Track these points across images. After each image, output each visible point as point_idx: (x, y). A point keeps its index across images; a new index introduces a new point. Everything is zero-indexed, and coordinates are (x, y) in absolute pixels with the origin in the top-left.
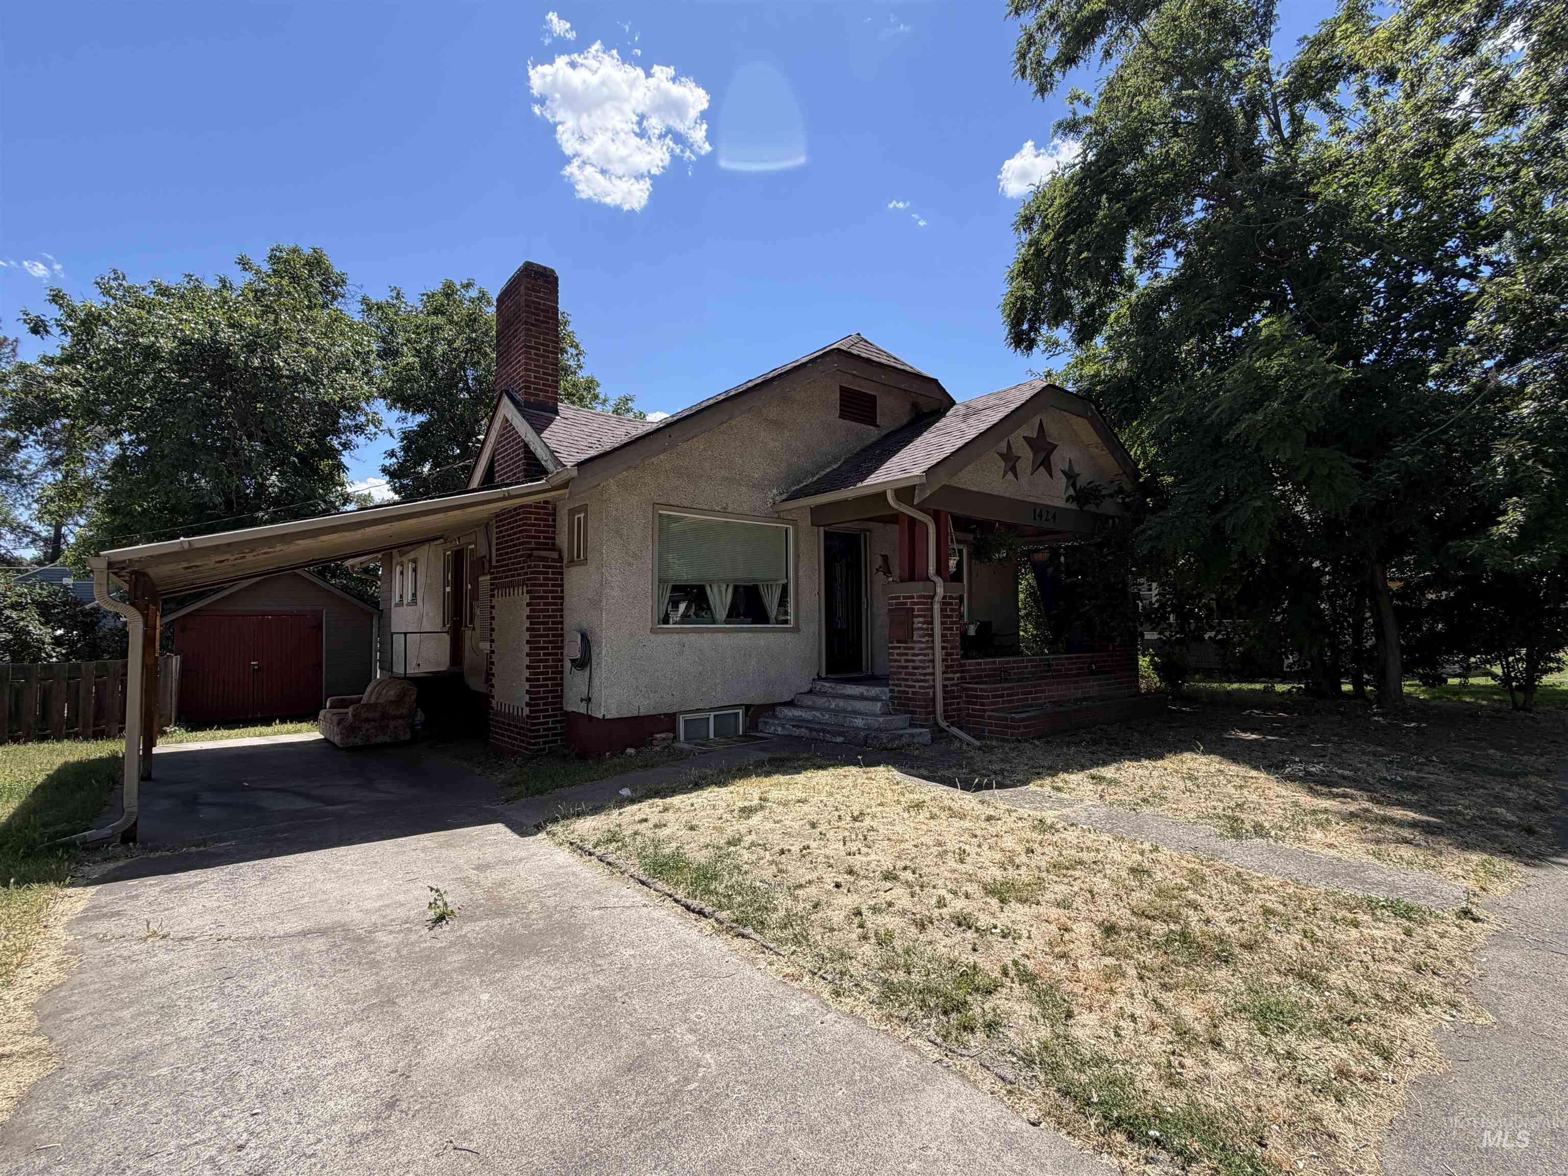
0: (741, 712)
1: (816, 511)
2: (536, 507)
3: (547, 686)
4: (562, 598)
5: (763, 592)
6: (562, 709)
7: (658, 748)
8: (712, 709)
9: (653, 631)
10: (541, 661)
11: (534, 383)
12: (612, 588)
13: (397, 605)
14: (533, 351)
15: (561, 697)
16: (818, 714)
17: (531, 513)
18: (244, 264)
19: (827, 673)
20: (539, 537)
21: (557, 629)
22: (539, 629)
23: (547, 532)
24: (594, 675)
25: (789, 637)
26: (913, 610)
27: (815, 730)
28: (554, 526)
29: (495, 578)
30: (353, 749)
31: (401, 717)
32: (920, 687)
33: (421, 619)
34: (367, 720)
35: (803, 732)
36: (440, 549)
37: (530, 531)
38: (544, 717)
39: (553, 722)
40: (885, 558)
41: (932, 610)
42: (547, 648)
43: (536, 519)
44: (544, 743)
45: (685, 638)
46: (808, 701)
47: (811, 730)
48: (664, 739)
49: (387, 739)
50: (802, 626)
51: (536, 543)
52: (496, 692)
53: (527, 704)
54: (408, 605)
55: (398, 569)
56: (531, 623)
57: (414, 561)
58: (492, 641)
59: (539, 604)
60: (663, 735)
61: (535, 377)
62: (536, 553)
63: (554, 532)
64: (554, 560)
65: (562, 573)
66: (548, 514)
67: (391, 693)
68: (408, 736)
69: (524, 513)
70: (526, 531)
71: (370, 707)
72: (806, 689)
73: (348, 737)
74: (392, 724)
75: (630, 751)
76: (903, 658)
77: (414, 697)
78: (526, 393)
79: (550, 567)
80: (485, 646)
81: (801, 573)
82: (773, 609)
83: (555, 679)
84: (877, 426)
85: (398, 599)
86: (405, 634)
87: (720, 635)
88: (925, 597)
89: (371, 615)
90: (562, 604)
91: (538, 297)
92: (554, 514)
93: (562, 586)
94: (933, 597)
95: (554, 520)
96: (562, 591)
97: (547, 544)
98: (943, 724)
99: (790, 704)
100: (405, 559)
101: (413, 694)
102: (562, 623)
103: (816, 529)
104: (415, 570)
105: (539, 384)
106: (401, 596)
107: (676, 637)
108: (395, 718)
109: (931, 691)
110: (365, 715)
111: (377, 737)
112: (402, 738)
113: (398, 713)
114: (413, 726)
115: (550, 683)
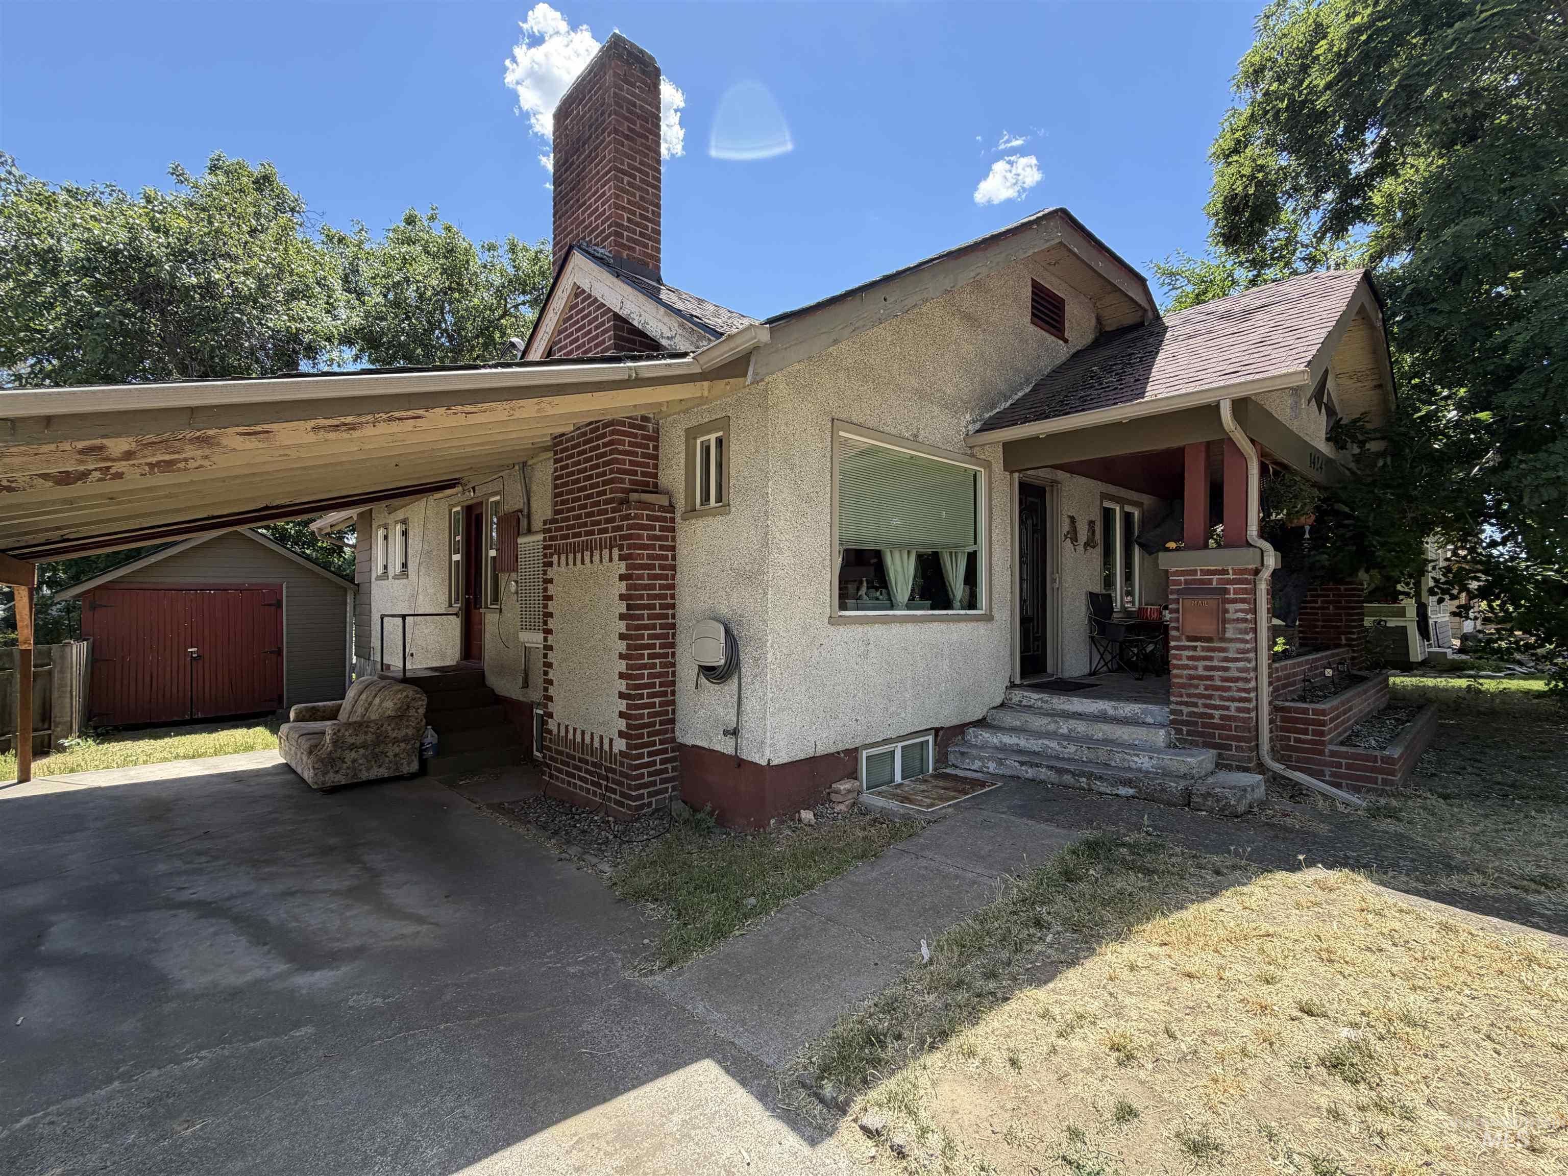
0: (930, 738)
1: (1009, 448)
2: (631, 425)
3: (653, 705)
4: (673, 568)
5: (946, 560)
6: (673, 740)
7: (842, 807)
8: (899, 738)
9: (833, 621)
10: (644, 666)
11: (628, 229)
12: (781, 552)
13: (378, 578)
14: (626, 179)
15: (673, 721)
16: (1053, 744)
17: (624, 434)
18: (180, 177)
19: (1022, 677)
20: (636, 473)
21: (666, 616)
22: (641, 617)
23: (647, 465)
24: (746, 693)
25: (981, 627)
26: (1226, 591)
27: (1067, 771)
28: (656, 457)
29: (552, 539)
30: (333, 790)
31: (406, 740)
32: (1239, 710)
33: (414, 597)
34: (353, 747)
35: (1043, 773)
36: (444, 506)
37: (623, 462)
38: (649, 754)
39: (663, 762)
40: (1072, 519)
41: (1254, 591)
42: (653, 646)
43: (631, 444)
44: (650, 795)
45: (870, 632)
46: (1009, 719)
47: (1060, 771)
48: (849, 791)
49: (383, 772)
50: (995, 613)
51: (632, 482)
52: (556, 708)
53: (621, 734)
54: (396, 577)
55: (381, 532)
56: (629, 607)
57: (404, 522)
58: (548, 632)
59: (641, 577)
60: (845, 785)
61: (629, 221)
62: (634, 496)
63: (656, 467)
64: (662, 508)
65: (673, 530)
66: (649, 438)
67: (387, 704)
68: (415, 767)
69: (613, 433)
70: (617, 461)
71: (359, 726)
72: (998, 701)
73: (325, 774)
74: (391, 751)
75: (807, 815)
76: (1201, 664)
77: (422, 711)
78: (617, 244)
79: (657, 519)
80: (534, 639)
82: (958, 589)
83: (665, 694)
85: (380, 570)
86: (404, 617)
87: (910, 626)
88: (1244, 571)
89: (345, 590)
90: (673, 577)
91: (633, 95)
92: (656, 439)
93: (673, 548)
94: (1257, 572)
95: (656, 448)
96: (674, 558)
97: (647, 484)
98: (1278, 767)
99: (981, 723)
100: (390, 519)
101: (421, 705)
102: (673, 606)
103: (1009, 475)
104: (405, 533)
105: (634, 231)
106: (385, 567)
107: (859, 630)
108: (396, 741)
110: (351, 740)
111: (368, 770)
112: (406, 770)
113: (400, 734)
114: (421, 751)
115: (657, 700)
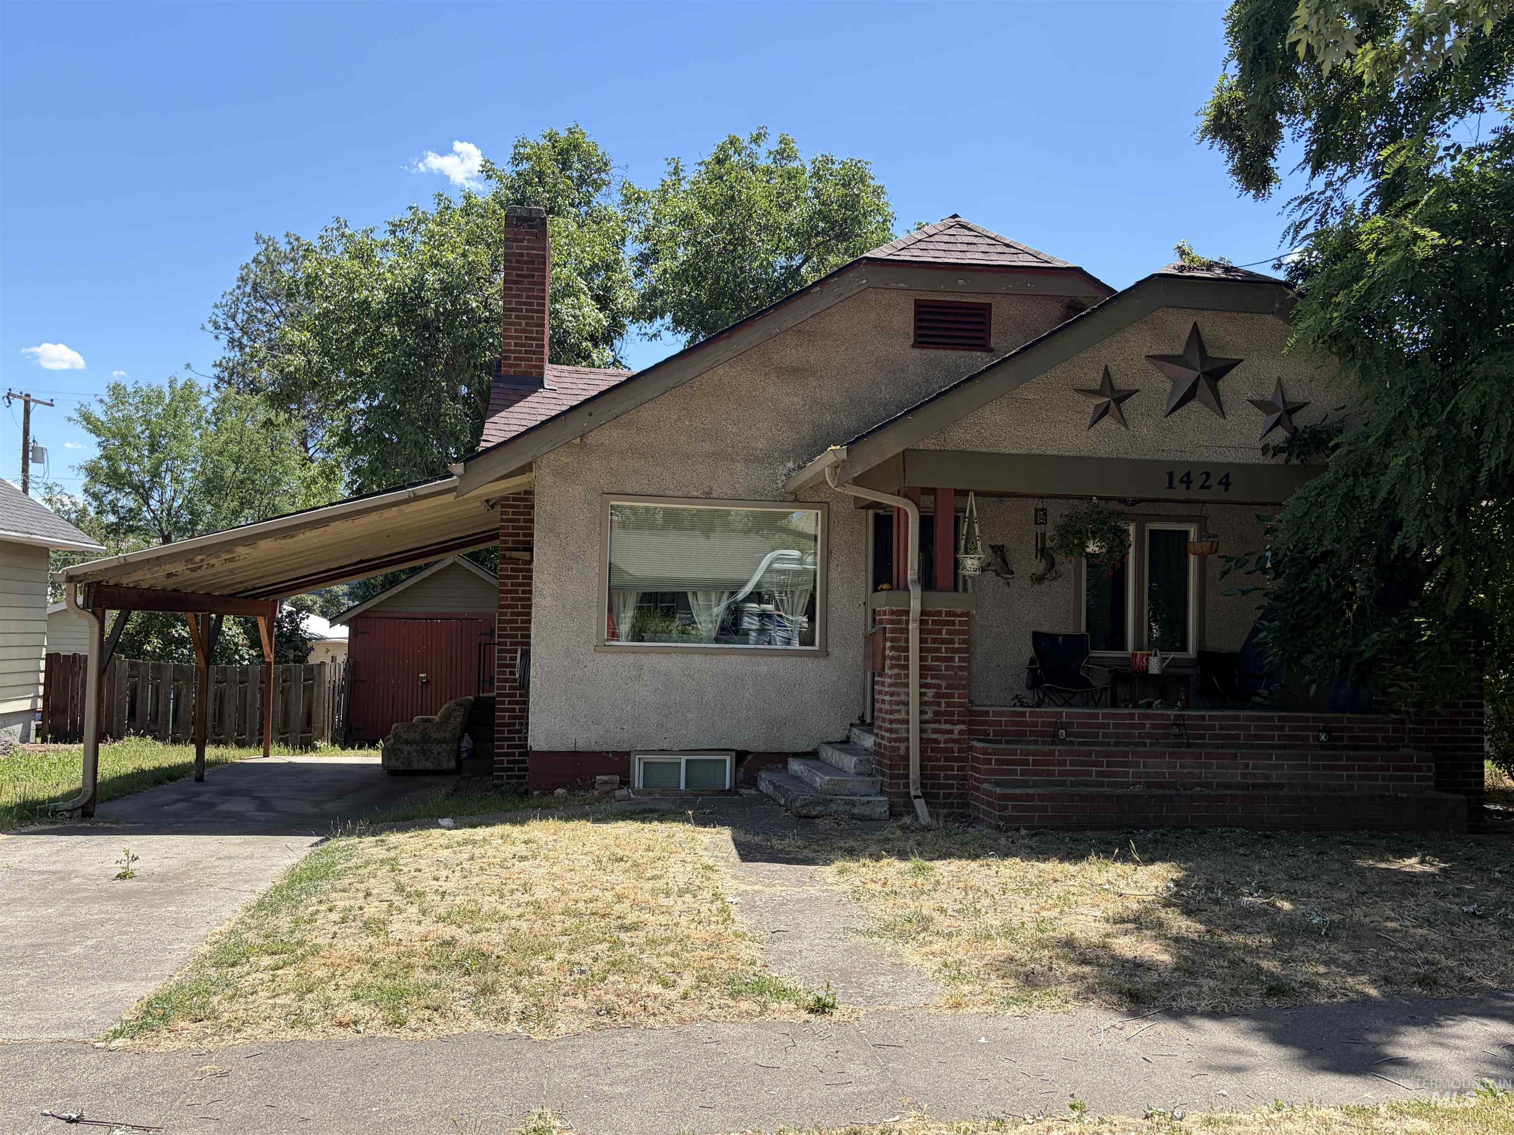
0: (728, 759)
2: (514, 499)
7: (596, 793)
8: (683, 752)
9: (603, 649)
10: (507, 681)
11: (515, 351)
14: (514, 314)
17: (509, 507)
20: (518, 535)
22: (505, 644)
23: (525, 528)
25: (810, 663)
31: (444, 741)
34: (407, 742)
37: (507, 528)
38: (509, 747)
40: (999, 549)
41: (907, 630)
42: (514, 666)
43: (514, 513)
44: (508, 777)
45: (644, 659)
46: (824, 752)
48: (606, 783)
49: (429, 765)
56: (499, 636)
60: (605, 778)
61: (516, 345)
64: (525, 563)
65: (531, 577)
66: (529, 507)
68: (452, 764)
72: (839, 736)
73: (389, 760)
74: (436, 749)
75: (560, 792)
78: (505, 365)
79: (520, 570)
81: (833, 574)
84: (991, 350)
91: (522, 248)
93: (531, 592)
94: (907, 613)
97: (522, 542)
98: (915, 794)
99: (807, 756)
103: (863, 512)
105: (520, 352)
107: (631, 658)
108: (438, 742)
109: (903, 746)
110: (405, 736)
111: (419, 762)
112: (445, 766)
113: (440, 736)
114: (459, 752)
115: (517, 707)
